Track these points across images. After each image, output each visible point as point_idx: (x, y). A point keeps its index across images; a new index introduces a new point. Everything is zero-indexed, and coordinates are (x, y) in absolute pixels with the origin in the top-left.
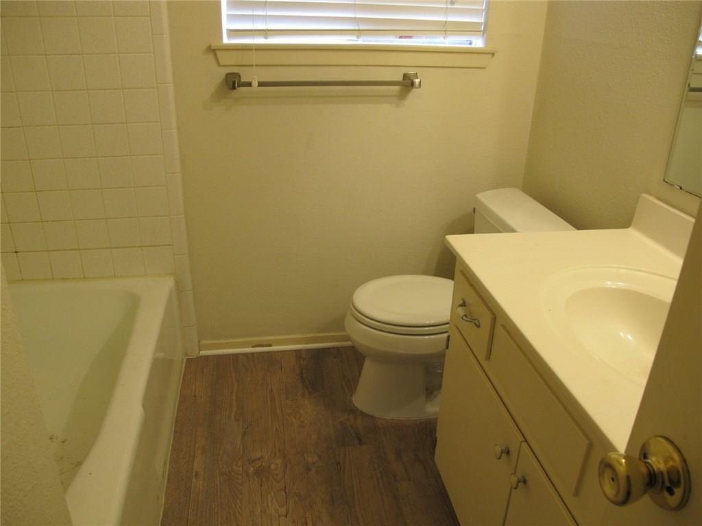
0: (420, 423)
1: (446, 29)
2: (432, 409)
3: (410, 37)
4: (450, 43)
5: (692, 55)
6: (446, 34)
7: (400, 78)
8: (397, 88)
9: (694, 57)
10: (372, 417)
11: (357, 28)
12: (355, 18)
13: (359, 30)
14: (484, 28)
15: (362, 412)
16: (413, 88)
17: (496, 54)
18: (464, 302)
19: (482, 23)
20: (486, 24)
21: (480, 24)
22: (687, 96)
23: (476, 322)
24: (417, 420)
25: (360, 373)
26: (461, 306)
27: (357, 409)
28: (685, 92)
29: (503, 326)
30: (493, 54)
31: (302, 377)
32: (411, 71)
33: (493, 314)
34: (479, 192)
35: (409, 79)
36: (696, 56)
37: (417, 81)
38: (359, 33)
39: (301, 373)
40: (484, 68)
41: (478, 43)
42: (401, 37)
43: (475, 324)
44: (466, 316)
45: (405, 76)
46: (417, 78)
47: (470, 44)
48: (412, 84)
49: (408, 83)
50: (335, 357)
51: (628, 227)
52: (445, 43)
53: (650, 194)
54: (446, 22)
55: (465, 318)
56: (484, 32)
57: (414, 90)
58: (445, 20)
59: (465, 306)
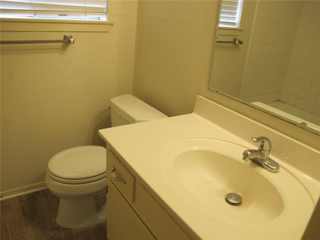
0: (96, 226)
1: (86, 11)
2: (102, 217)
3: (66, 15)
4: (88, 19)
5: (216, 27)
6: (86, 14)
7: (62, 38)
8: (61, 44)
9: (217, 28)
10: (69, 229)
11: (34, 9)
12: (32, 3)
13: (35, 11)
14: (106, 11)
15: (62, 228)
16: (70, 44)
17: (113, 25)
18: (114, 169)
19: (105, 8)
20: (107, 9)
21: (103, 9)
22: (216, 45)
23: (124, 181)
24: (95, 225)
25: (59, 204)
26: (113, 171)
27: (60, 227)
28: (215, 43)
29: (141, 184)
30: (112, 25)
31: (24, 213)
32: (68, 35)
33: (134, 177)
34: (112, 98)
35: (67, 39)
36: (219, 27)
37: (72, 40)
38: (35, 12)
39: (23, 210)
40: (108, 32)
41: (104, 19)
42: (60, 15)
43: (123, 182)
44: (117, 178)
45: (65, 37)
46: (72, 38)
47: (99, 19)
48: (69, 42)
49: (67, 41)
50: (43, 196)
51: (191, 113)
52: (85, 19)
53: (201, 95)
54: (85, 7)
55: (116, 179)
56: (106, 13)
57: (71, 45)
58: (85, 6)
59: (115, 170)
